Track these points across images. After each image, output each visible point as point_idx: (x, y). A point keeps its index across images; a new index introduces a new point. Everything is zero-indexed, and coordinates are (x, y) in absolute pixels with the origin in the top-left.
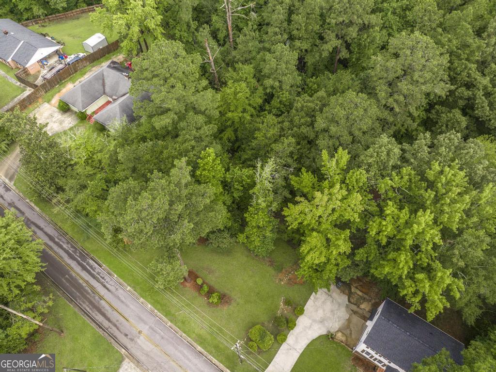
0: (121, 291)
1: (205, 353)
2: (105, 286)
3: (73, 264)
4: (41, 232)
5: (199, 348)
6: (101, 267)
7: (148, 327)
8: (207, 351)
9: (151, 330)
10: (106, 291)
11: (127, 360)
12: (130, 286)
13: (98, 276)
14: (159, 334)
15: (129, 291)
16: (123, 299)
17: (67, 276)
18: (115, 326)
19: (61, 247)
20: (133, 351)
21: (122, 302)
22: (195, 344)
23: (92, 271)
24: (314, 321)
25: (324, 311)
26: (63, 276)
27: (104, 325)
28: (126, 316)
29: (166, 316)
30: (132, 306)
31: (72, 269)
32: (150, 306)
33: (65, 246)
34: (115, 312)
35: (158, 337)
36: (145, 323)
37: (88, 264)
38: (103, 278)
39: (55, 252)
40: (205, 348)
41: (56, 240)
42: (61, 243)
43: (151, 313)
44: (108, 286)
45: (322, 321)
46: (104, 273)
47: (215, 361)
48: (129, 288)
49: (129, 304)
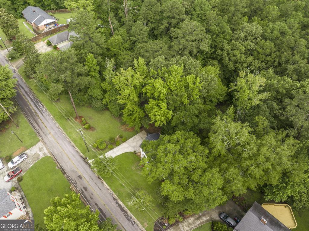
0: (48, 117)
1: (75, 145)
2: (42, 114)
3: (32, 103)
4: (23, 90)
5: (73, 143)
6: (43, 106)
7: (54, 132)
8: (76, 145)
9: (55, 133)
10: (42, 115)
11: (41, 142)
12: (53, 116)
13: (40, 110)
14: (58, 135)
15: (51, 118)
16: (48, 120)
17: (28, 107)
18: (41, 129)
19: (29, 96)
20: (45, 139)
21: (47, 121)
22: (71, 142)
23: (39, 107)
24: (130, 146)
25: (137, 143)
26: (26, 107)
27: (36, 127)
28: (46, 126)
29: (63, 129)
30: (50, 123)
31: (31, 105)
32: (58, 124)
33: (31, 96)
34: (43, 124)
35: (57, 136)
36: (53, 130)
37: (38, 104)
38: (42, 111)
39: (26, 98)
40: (75, 144)
41: (28, 93)
42: (30, 95)
43: (58, 127)
44: (43, 114)
45: (134, 147)
46: (43, 109)
47: (77, 149)
48: (52, 116)
49: (49, 122)
